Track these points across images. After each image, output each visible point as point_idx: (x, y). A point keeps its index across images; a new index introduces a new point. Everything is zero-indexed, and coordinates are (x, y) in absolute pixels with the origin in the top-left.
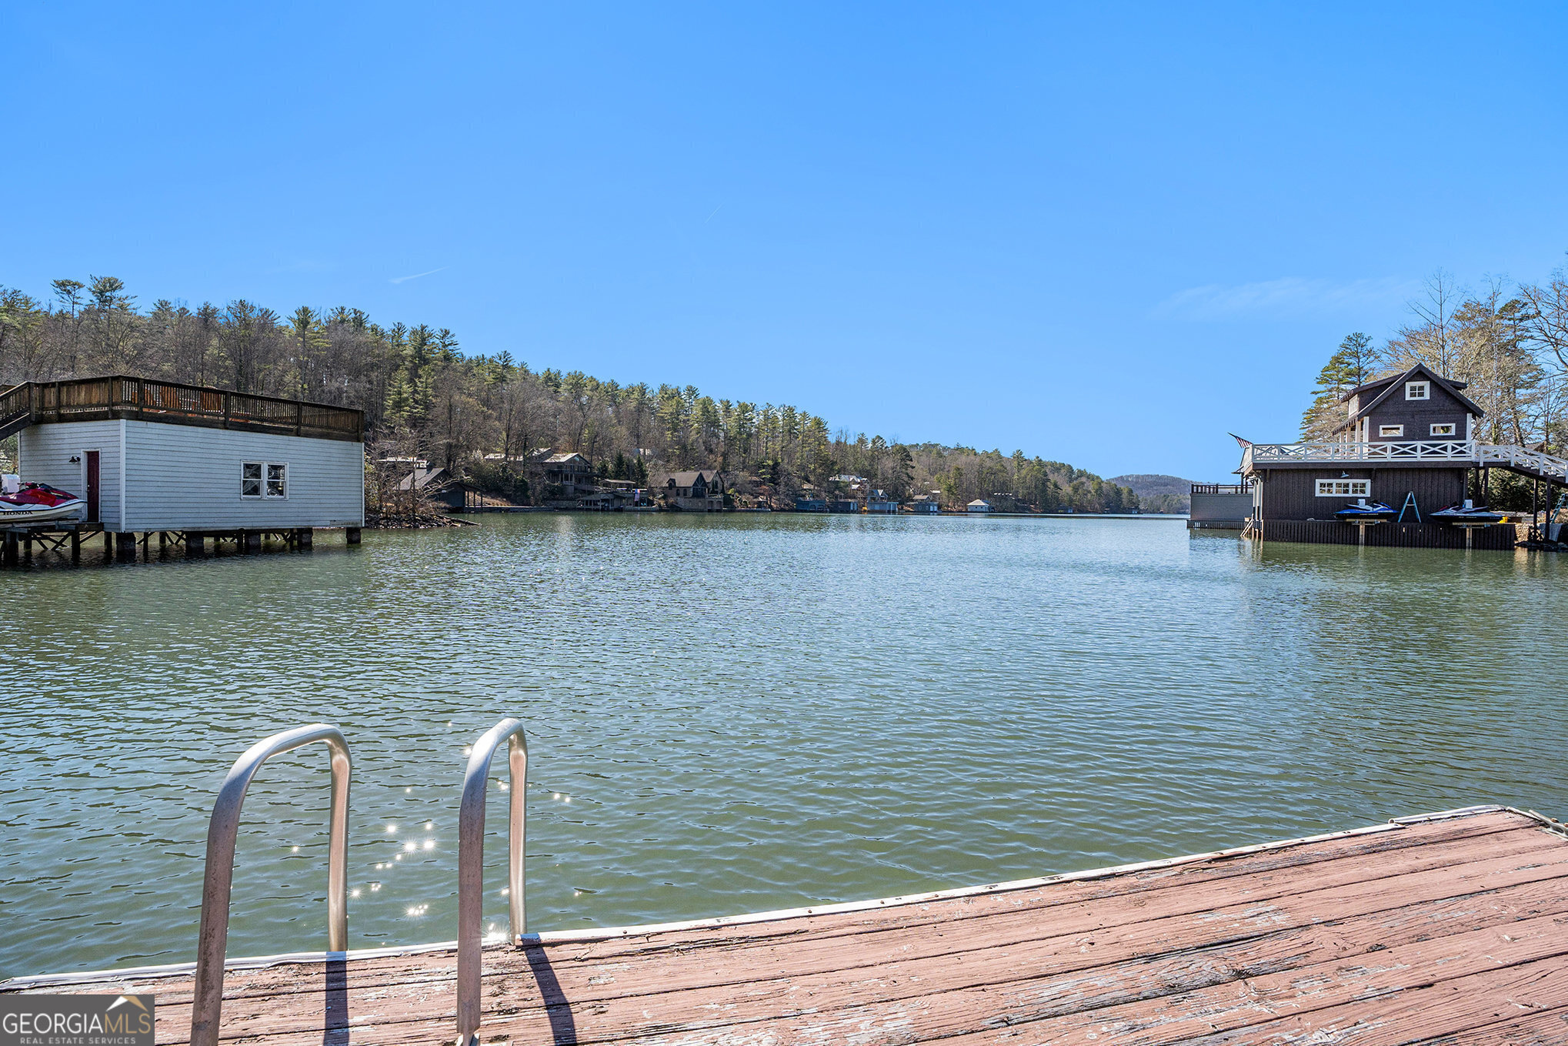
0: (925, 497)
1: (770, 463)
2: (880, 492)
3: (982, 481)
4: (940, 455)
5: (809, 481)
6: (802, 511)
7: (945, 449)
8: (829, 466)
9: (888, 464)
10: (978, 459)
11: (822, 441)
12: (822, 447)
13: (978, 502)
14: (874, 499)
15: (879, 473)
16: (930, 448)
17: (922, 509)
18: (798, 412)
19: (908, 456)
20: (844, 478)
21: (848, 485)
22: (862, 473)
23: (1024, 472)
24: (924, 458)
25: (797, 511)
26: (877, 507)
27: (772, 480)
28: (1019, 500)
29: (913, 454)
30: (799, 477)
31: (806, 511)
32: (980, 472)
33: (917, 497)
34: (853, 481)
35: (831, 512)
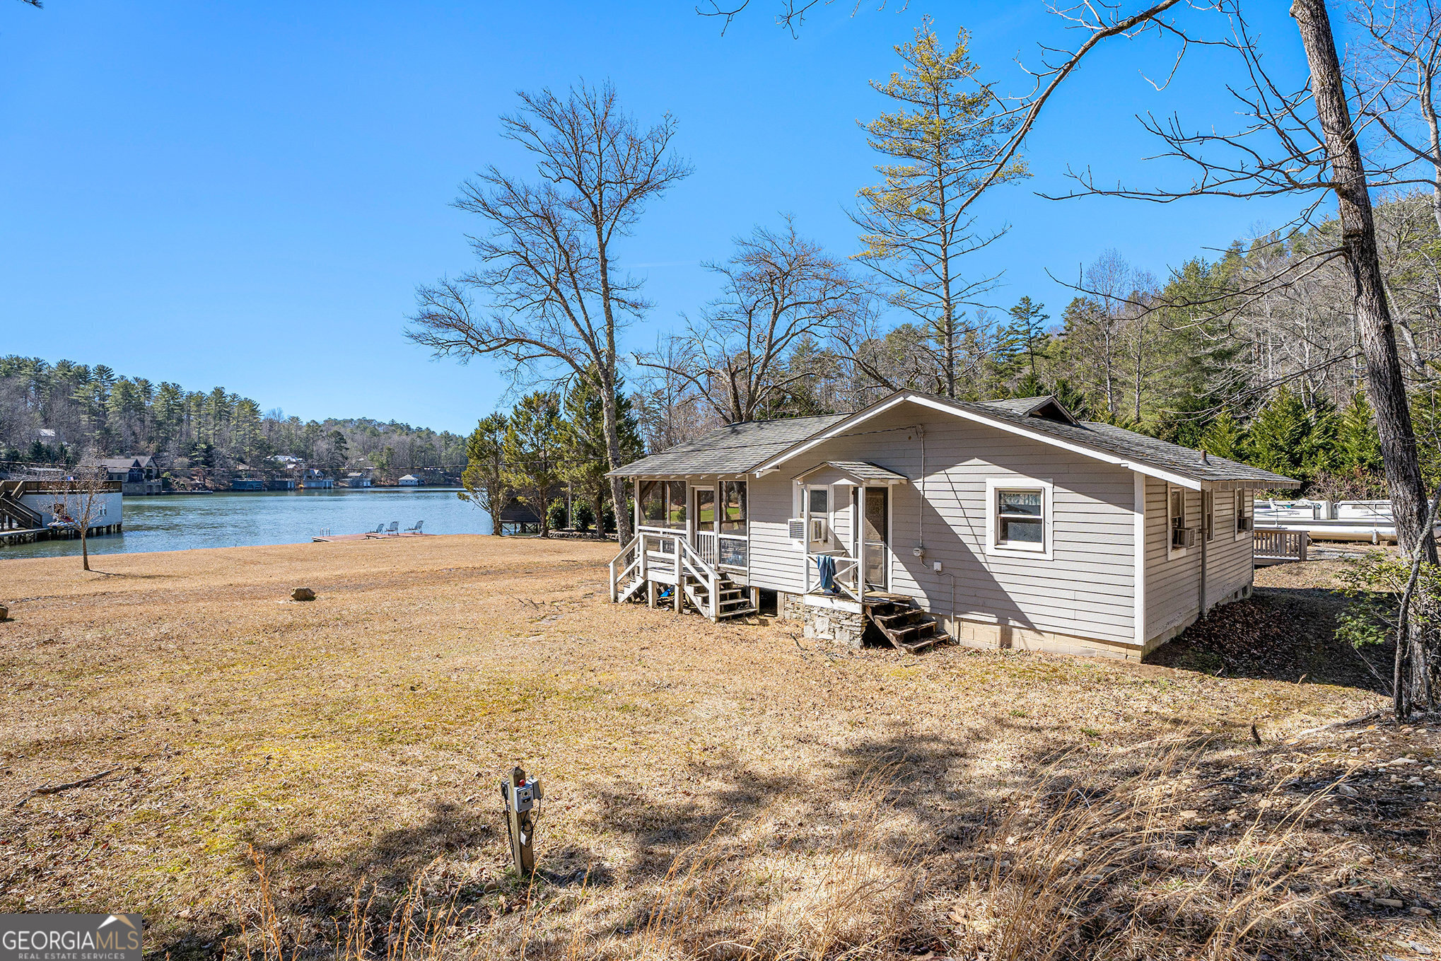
0: (359, 474)
1: (204, 446)
2: (316, 471)
3: (413, 458)
4: (374, 434)
5: (244, 463)
6: (239, 490)
7: (380, 425)
8: (265, 448)
9: (323, 446)
10: (408, 439)
11: (256, 425)
12: (257, 431)
13: (409, 477)
14: (310, 477)
15: (315, 454)
16: (366, 425)
17: (357, 485)
18: (228, 392)
19: (342, 439)
20: (281, 459)
21: (283, 465)
22: (297, 453)
23: (450, 450)
24: (358, 437)
25: (233, 490)
26: (313, 485)
27: (207, 463)
28: (446, 474)
29: (346, 432)
30: (233, 459)
31: (243, 490)
32: (412, 451)
33: (351, 474)
34: (288, 461)
35: (269, 490)
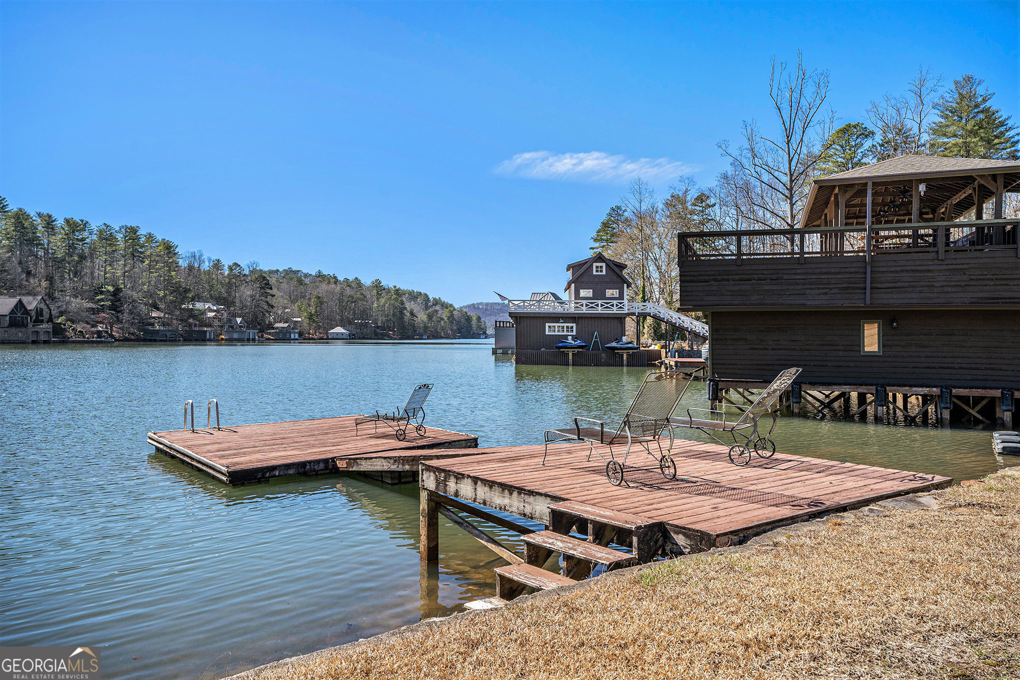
0: (286, 325)
1: (111, 288)
2: (239, 320)
3: (343, 309)
4: (300, 282)
5: (158, 309)
6: (150, 340)
7: (306, 275)
8: (181, 293)
9: (247, 292)
10: (338, 289)
11: (172, 266)
12: (173, 273)
13: (339, 330)
14: (232, 327)
15: (237, 301)
16: (291, 275)
17: (283, 338)
18: (142, 232)
19: (268, 284)
20: (199, 306)
21: (203, 312)
22: (218, 300)
23: (383, 301)
24: (284, 286)
25: (144, 340)
26: (235, 336)
27: (114, 308)
28: (378, 327)
29: (273, 281)
30: (146, 304)
31: (155, 341)
32: (341, 301)
33: (277, 325)
34: (208, 309)
35: (185, 340)
